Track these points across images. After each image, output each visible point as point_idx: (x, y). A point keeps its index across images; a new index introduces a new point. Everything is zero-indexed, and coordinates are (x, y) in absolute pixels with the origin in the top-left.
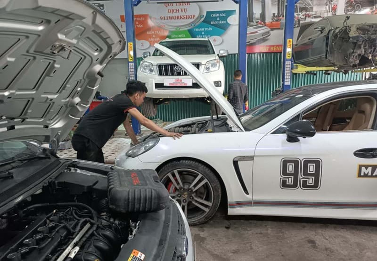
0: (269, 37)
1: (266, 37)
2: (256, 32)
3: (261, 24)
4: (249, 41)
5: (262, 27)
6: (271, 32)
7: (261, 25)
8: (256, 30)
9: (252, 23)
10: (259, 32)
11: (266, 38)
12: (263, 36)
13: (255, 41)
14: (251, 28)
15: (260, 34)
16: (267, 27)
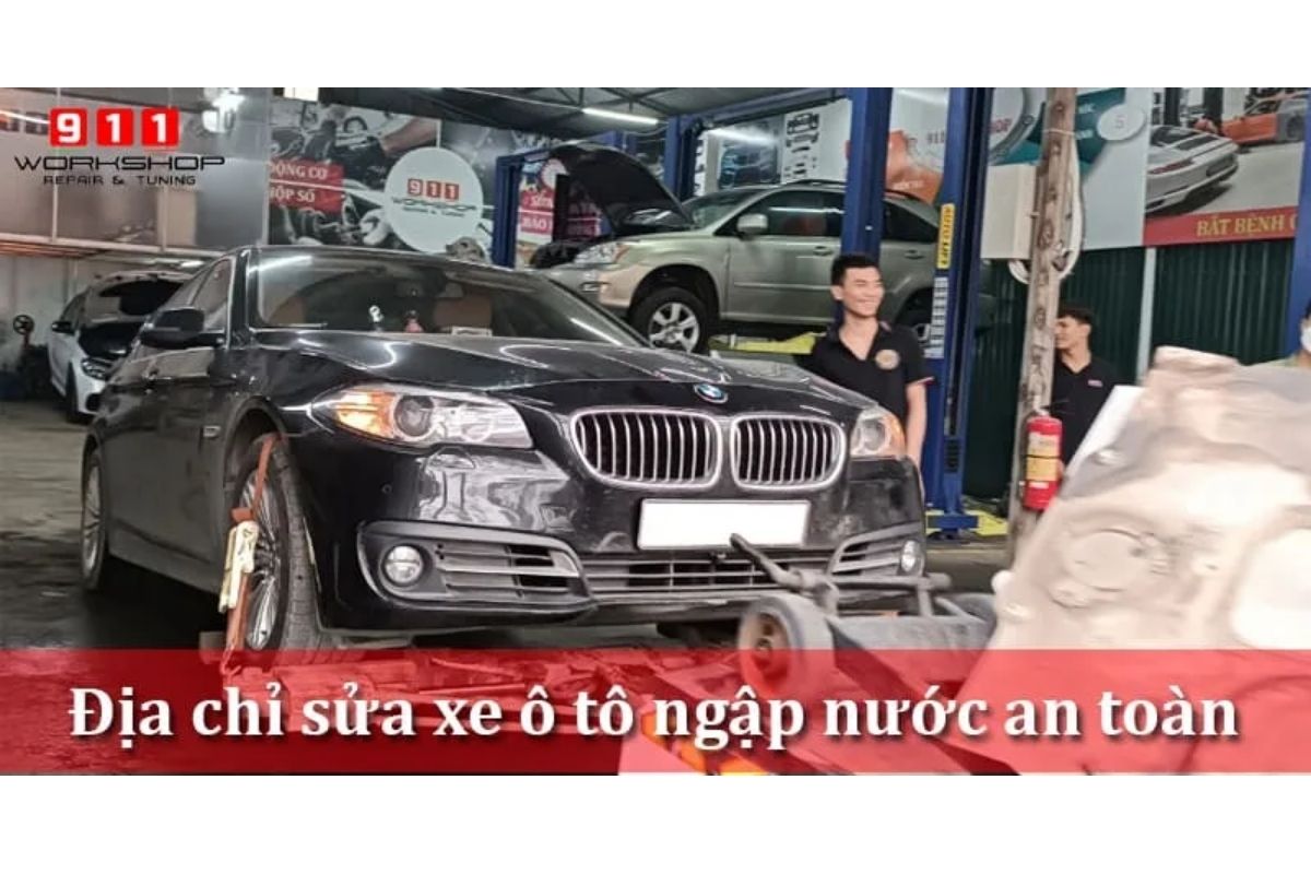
0: (1232, 177)
1: (1222, 178)
2: (1188, 162)
3: (1204, 129)
4: (1158, 199)
5: (1208, 140)
6: (1241, 158)
7: (1206, 134)
8: (1185, 155)
9: (1174, 131)
10: (1200, 161)
11: (1223, 183)
12: (1209, 175)
13: (1181, 199)
14: (1169, 147)
15: (1200, 168)
16: (1227, 140)
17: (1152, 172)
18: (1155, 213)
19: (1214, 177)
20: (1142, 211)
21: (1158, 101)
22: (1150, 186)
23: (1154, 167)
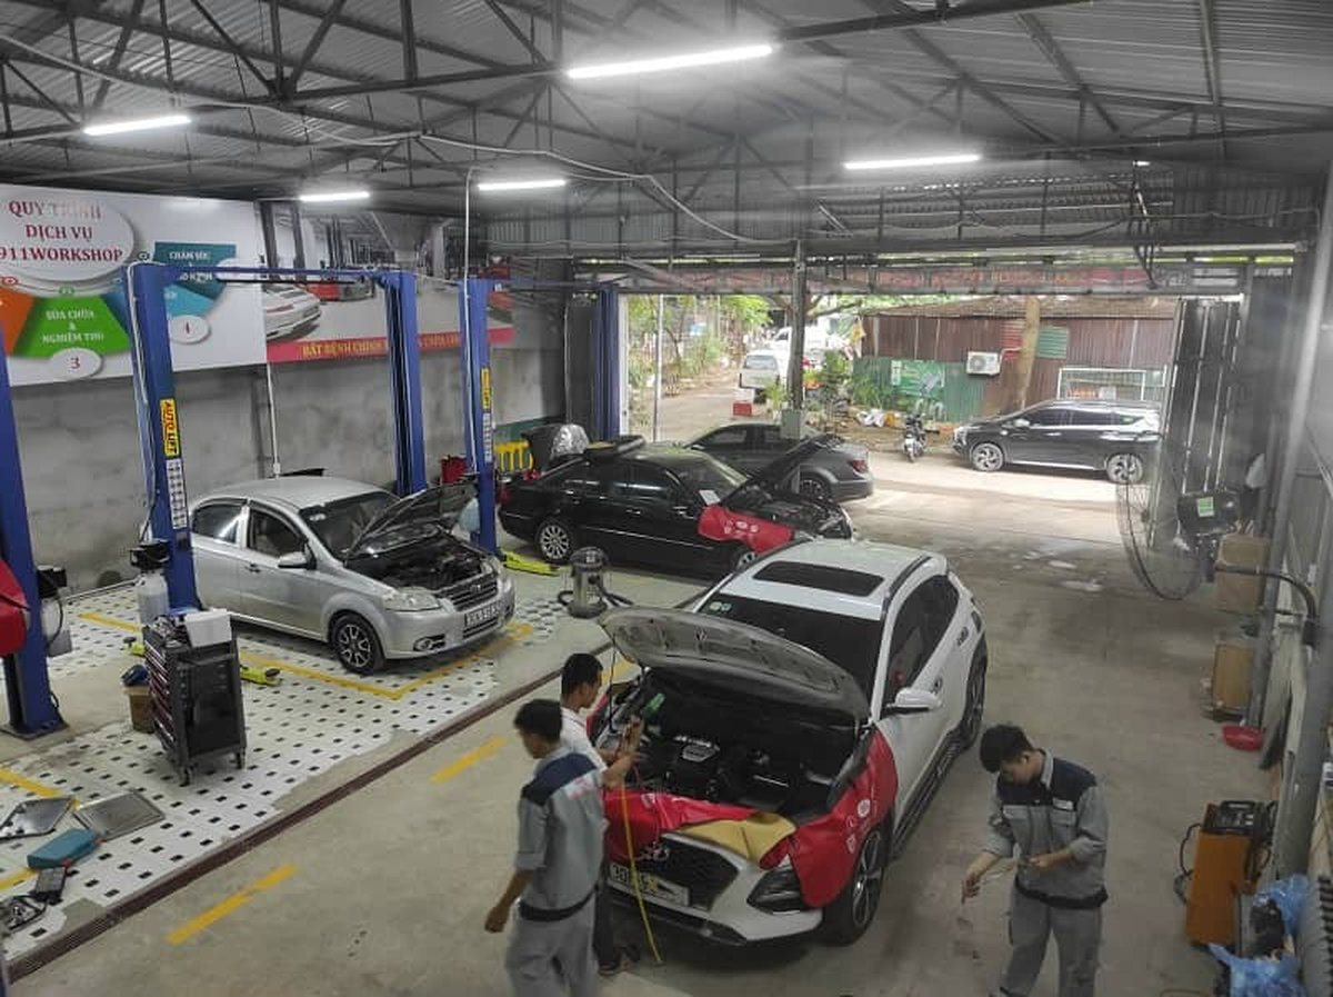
0: (319, 319)
1: (314, 319)
2: (290, 307)
4: (273, 331)
5: (301, 293)
6: (322, 307)
7: (299, 290)
8: (288, 302)
10: (298, 307)
11: (315, 322)
12: (305, 316)
13: (288, 332)
14: (277, 295)
15: (299, 312)
16: (312, 295)
17: (269, 311)
18: (273, 342)
19: (307, 319)
20: (264, 338)
21: (263, 262)
22: (267, 321)
23: (267, 308)
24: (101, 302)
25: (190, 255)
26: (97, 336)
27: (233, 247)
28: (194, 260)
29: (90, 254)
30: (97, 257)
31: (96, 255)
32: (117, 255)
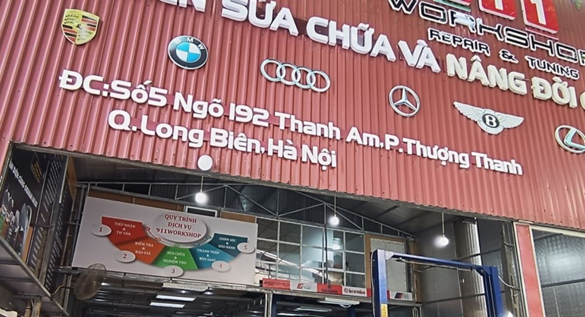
24: (189, 250)
25: (228, 240)
26: (185, 263)
27: (247, 239)
28: (229, 242)
29: (189, 234)
30: (191, 236)
31: (191, 235)
32: (199, 235)
